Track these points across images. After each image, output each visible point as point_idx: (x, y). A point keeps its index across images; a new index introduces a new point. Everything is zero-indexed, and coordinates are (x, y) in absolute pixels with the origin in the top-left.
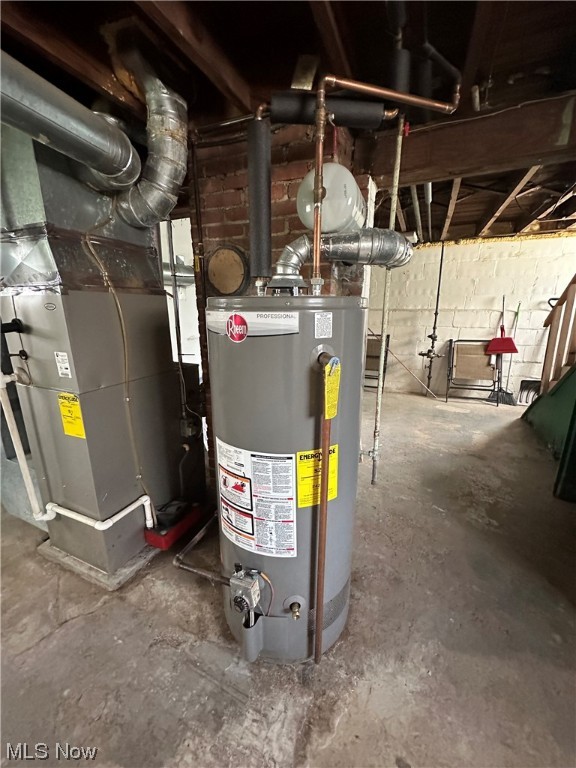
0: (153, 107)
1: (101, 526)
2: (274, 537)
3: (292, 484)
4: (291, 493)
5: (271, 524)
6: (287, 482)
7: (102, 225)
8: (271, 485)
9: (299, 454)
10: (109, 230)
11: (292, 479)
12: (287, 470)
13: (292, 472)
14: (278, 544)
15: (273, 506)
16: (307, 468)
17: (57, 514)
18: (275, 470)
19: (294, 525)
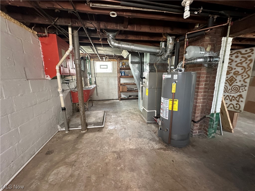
0: (168, 40)
1: (147, 111)
2: (165, 114)
3: (168, 105)
4: (168, 106)
5: (165, 112)
6: (167, 104)
7: (158, 61)
8: (165, 104)
9: (170, 99)
10: (159, 62)
11: (168, 104)
12: (167, 102)
13: (168, 102)
14: (165, 116)
15: (165, 108)
16: (171, 102)
17: (144, 109)
18: (166, 101)
19: (168, 113)
